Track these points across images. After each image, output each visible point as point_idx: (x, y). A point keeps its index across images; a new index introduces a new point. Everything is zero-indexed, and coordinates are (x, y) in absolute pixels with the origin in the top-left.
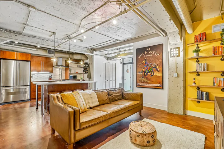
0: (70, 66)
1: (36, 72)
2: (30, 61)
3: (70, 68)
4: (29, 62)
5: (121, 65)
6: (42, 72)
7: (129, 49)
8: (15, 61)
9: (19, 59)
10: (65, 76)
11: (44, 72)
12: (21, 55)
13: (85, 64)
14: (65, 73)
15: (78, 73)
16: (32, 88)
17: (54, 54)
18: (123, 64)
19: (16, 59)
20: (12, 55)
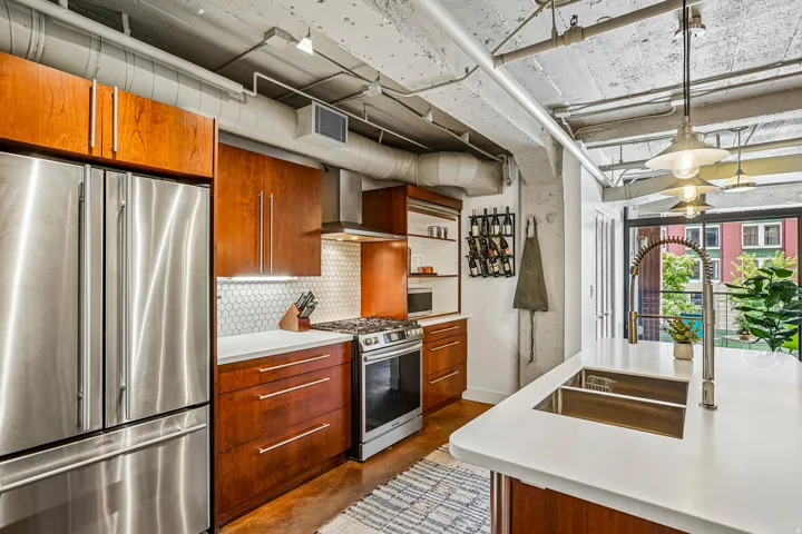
0: (409, 231)
2: (210, 182)
3: (409, 243)
4: (205, 191)
5: (622, 227)
6: (264, 273)
9: (120, 158)
10: (359, 293)
11: (274, 273)
12: (144, 116)
13: (485, 218)
14: (359, 274)
15: (435, 275)
16: (222, 416)
17: (344, 141)
18: (627, 223)
19: (96, 154)
20: (57, 109)
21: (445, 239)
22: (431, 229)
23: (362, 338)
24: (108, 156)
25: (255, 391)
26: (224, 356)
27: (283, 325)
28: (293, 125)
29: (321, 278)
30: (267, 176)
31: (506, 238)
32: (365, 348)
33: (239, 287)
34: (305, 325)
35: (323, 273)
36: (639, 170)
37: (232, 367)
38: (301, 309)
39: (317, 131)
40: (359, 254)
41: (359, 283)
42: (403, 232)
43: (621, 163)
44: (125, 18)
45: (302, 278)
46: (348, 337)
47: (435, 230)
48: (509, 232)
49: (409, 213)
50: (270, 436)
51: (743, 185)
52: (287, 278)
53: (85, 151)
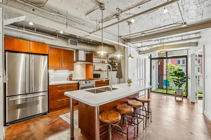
0: (93, 62)
1: (53, 71)
2: (48, 55)
3: (94, 64)
4: (47, 57)
5: (149, 60)
6: (61, 70)
7: (182, 39)
8: (28, 55)
9: (32, 52)
10: (85, 74)
11: (63, 70)
12: (36, 45)
13: (112, 58)
14: (85, 70)
15: (102, 71)
16: (51, 94)
17: (77, 45)
18: (151, 59)
19: (28, 52)
20: (23, 46)
21: (104, 63)
22: (101, 61)
23: (80, 82)
24: (30, 52)
25: (57, 90)
26: (50, 84)
27: (67, 80)
28: (66, 43)
29: (74, 71)
30: (62, 53)
31: (115, 63)
32: (80, 84)
33: (57, 73)
34: (71, 79)
35: (74, 70)
36: (150, 47)
37: (52, 86)
38: (70, 77)
39: (70, 44)
40: (85, 66)
41: (85, 72)
42: (92, 62)
43: (142, 46)
44: (35, 29)
45: (71, 71)
46: (77, 82)
47: (102, 61)
48: (116, 62)
49: (94, 58)
50: (60, 98)
51: (163, 51)
52: (68, 71)
53: (27, 52)
